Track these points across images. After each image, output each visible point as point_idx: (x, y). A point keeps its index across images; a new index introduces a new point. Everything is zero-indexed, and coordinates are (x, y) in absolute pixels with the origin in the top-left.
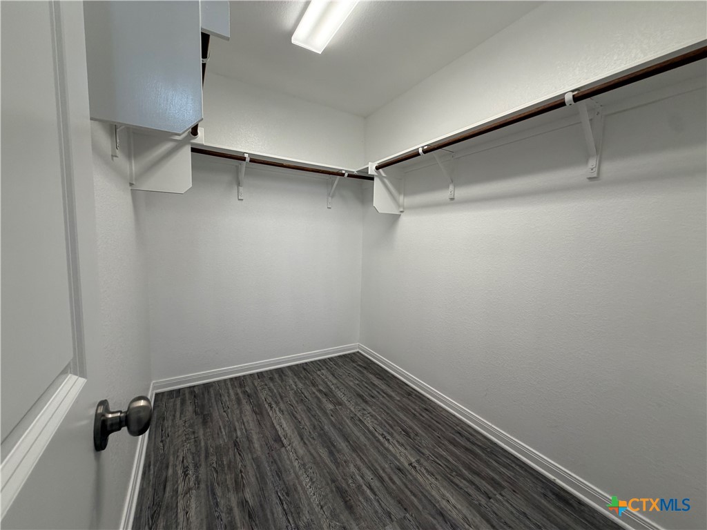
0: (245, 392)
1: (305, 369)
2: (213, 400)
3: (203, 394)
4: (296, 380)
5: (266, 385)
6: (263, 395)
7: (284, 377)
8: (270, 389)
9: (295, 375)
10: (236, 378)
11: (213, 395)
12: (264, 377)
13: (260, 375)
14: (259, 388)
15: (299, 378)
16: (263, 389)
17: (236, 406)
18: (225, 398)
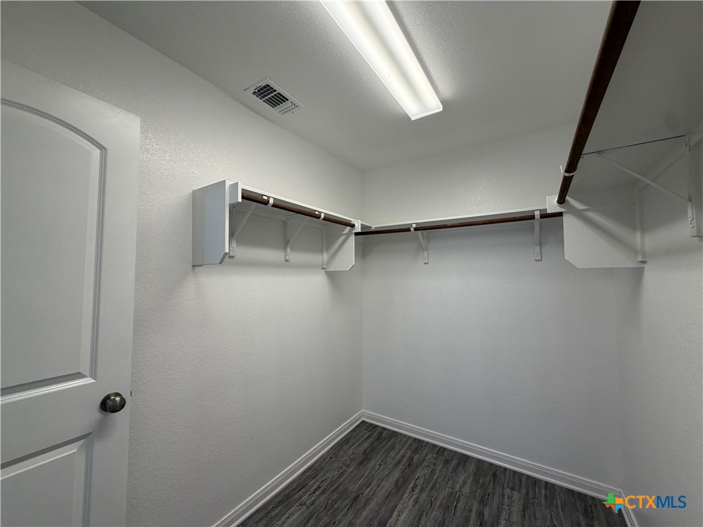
0: (411, 459)
1: (495, 475)
2: (384, 450)
3: (384, 440)
4: (469, 481)
5: (435, 464)
6: (421, 473)
7: (460, 468)
8: (433, 472)
9: (475, 474)
10: (419, 440)
11: (388, 445)
12: (443, 455)
13: (442, 450)
14: (426, 463)
15: (476, 481)
16: (428, 466)
17: (391, 466)
18: (392, 454)
